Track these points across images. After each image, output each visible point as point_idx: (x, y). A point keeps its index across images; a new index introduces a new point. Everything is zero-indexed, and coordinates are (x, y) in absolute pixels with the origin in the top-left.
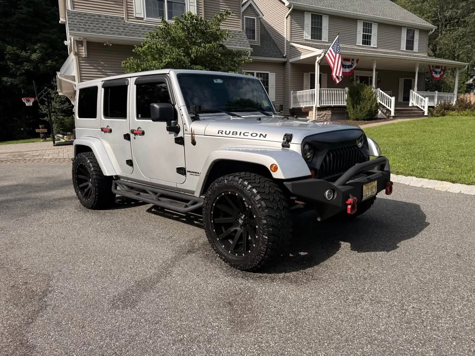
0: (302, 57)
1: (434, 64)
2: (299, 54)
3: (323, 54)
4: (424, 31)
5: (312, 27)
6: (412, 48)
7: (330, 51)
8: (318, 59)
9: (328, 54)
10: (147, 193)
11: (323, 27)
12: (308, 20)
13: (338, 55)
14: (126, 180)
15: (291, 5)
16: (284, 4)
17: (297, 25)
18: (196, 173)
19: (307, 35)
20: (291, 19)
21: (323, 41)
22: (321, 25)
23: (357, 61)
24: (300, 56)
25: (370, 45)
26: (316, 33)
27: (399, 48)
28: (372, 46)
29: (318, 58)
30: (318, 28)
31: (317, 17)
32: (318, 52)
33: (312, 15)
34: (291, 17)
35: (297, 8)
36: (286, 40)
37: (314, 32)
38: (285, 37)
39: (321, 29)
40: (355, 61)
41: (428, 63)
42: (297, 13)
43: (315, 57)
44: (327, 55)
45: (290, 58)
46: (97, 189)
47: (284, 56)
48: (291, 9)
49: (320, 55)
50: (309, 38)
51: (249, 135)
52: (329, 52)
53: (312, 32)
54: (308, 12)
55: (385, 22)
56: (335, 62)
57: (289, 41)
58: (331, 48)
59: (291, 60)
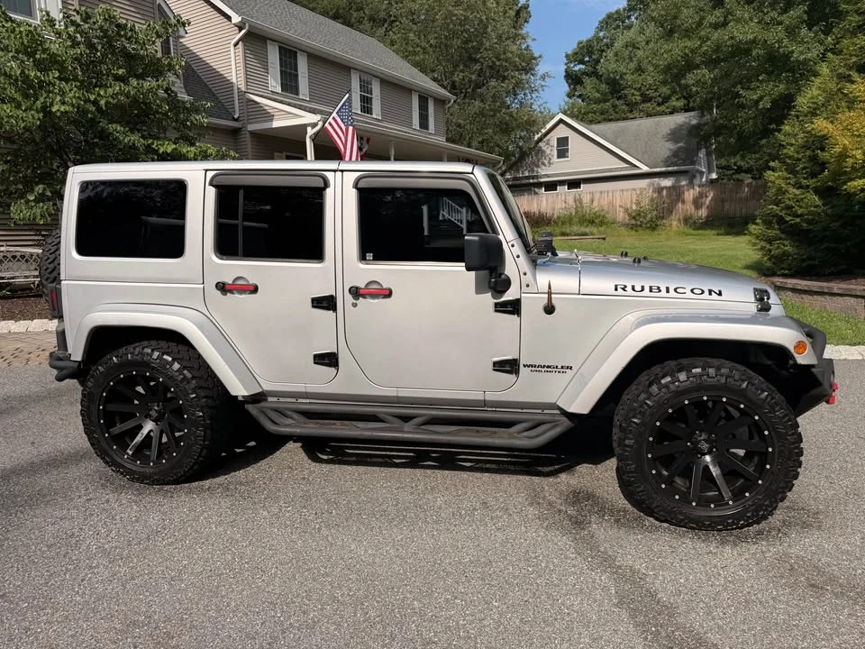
0: (276, 124)
1: (460, 154)
2: (271, 118)
3: (320, 124)
4: (440, 102)
5: (281, 72)
6: (426, 127)
7: (334, 118)
8: (310, 131)
9: (330, 124)
10: (383, 421)
11: (299, 73)
12: (274, 56)
13: (351, 128)
14: (294, 400)
15: (245, 24)
16: (229, 18)
17: (253, 62)
18: (548, 367)
19: (274, 84)
20: (245, 49)
21: (301, 97)
22: (296, 70)
23: (368, 140)
24: (272, 120)
25: (371, 114)
26: (289, 83)
27: (410, 125)
28: (374, 116)
29: (309, 129)
30: (290, 74)
31: (289, 54)
32: (309, 118)
33: (280, 47)
34: (245, 45)
35: (256, 31)
36: (235, 88)
37: (286, 79)
38: (234, 80)
39: (297, 75)
40: (365, 139)
41: (457, 154)
42: (254, 39)
43: (304, 127)
44: (327, 125)
45: (251, 123)
46: (208, 432)
47: (236, 116)
48: (243, 31)
49: (314, 125)
50: (279, 89)
51: (688, 291)
52: (330, 120)
53: (281, 79)
54: (275, 41)
55: (392, 80)
56: (346, 141)
57: (243, 89)
58: (334, 114)
59: (251, 127)
